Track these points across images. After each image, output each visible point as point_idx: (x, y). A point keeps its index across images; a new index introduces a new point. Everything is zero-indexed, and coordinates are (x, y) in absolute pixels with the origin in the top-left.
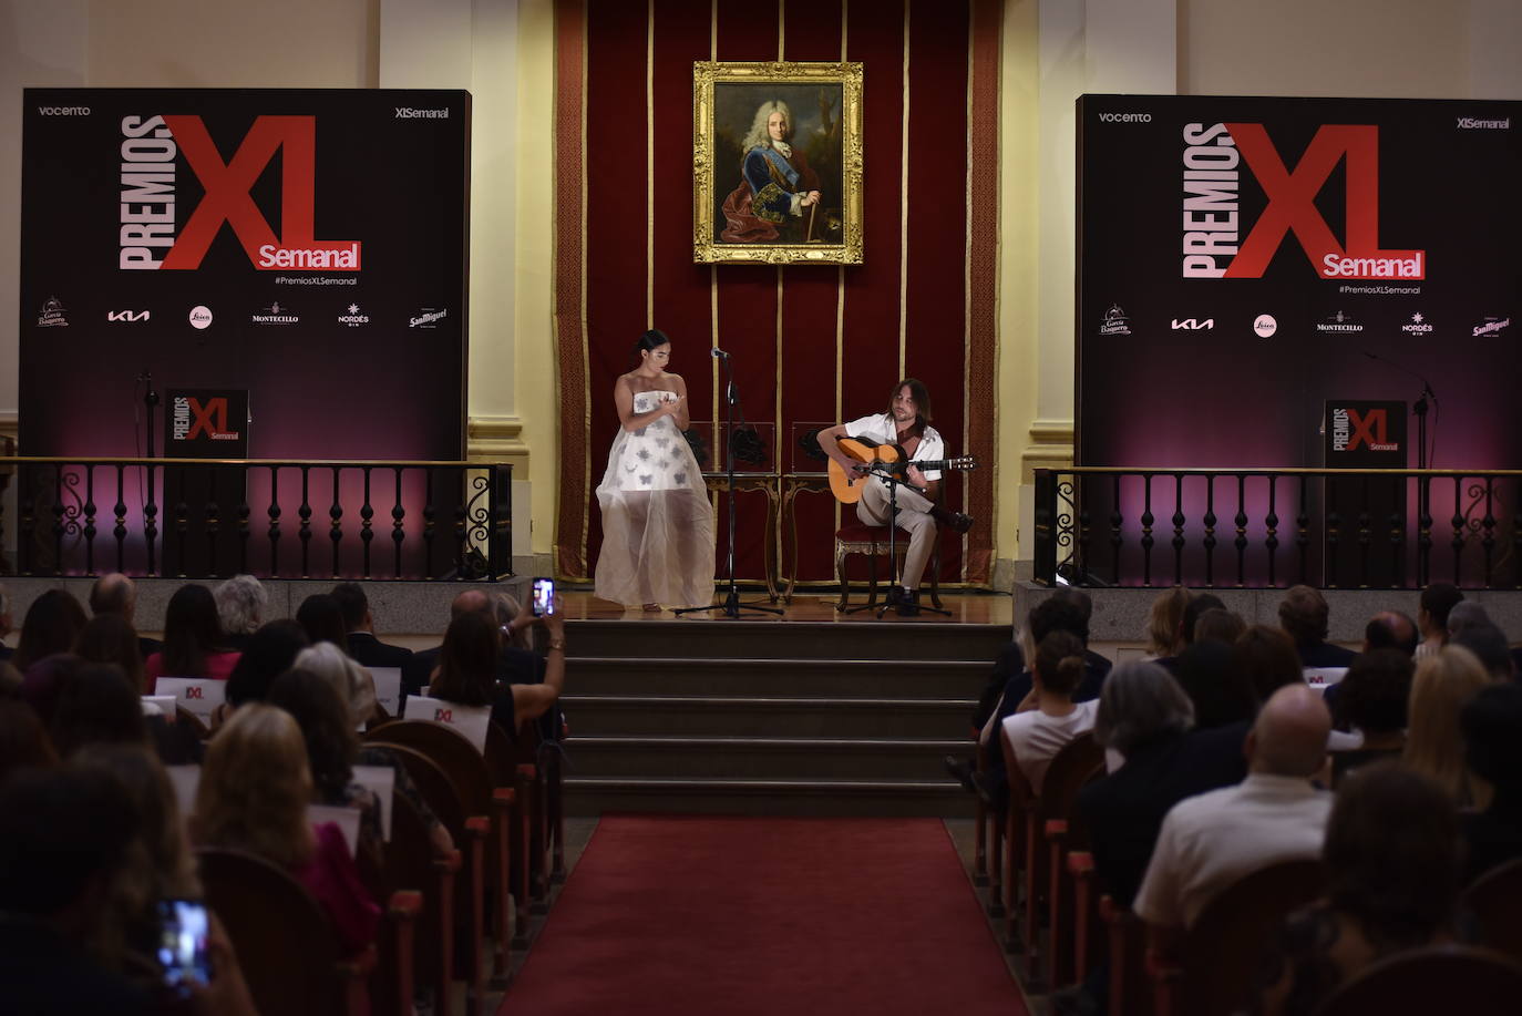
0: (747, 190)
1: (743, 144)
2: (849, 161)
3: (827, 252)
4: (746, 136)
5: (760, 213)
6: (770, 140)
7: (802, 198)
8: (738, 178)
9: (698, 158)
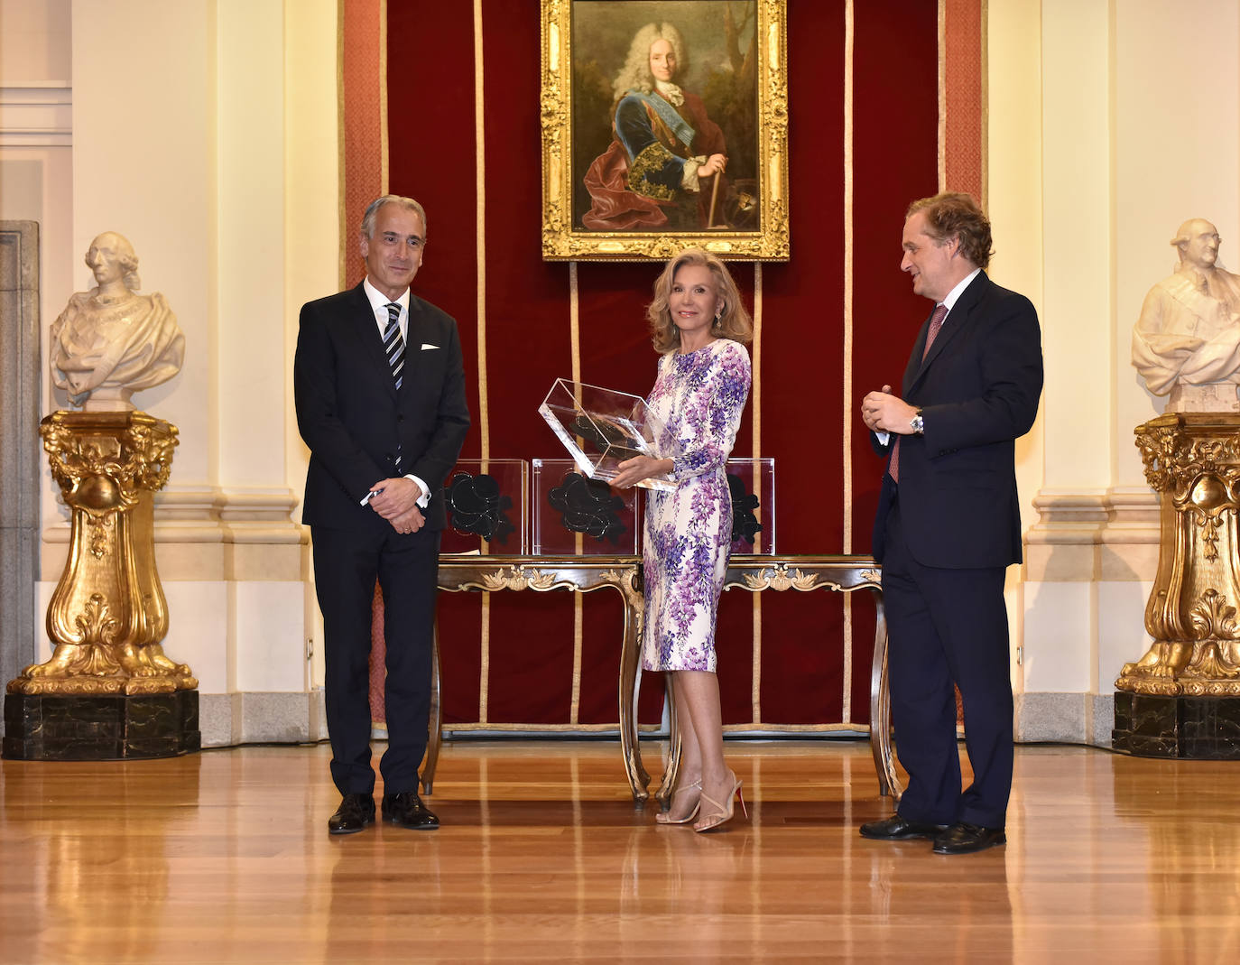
0: (621, 153)
5: (638, 187)
6: (652, 79)
7: (701, 164)
8: (606, 136)
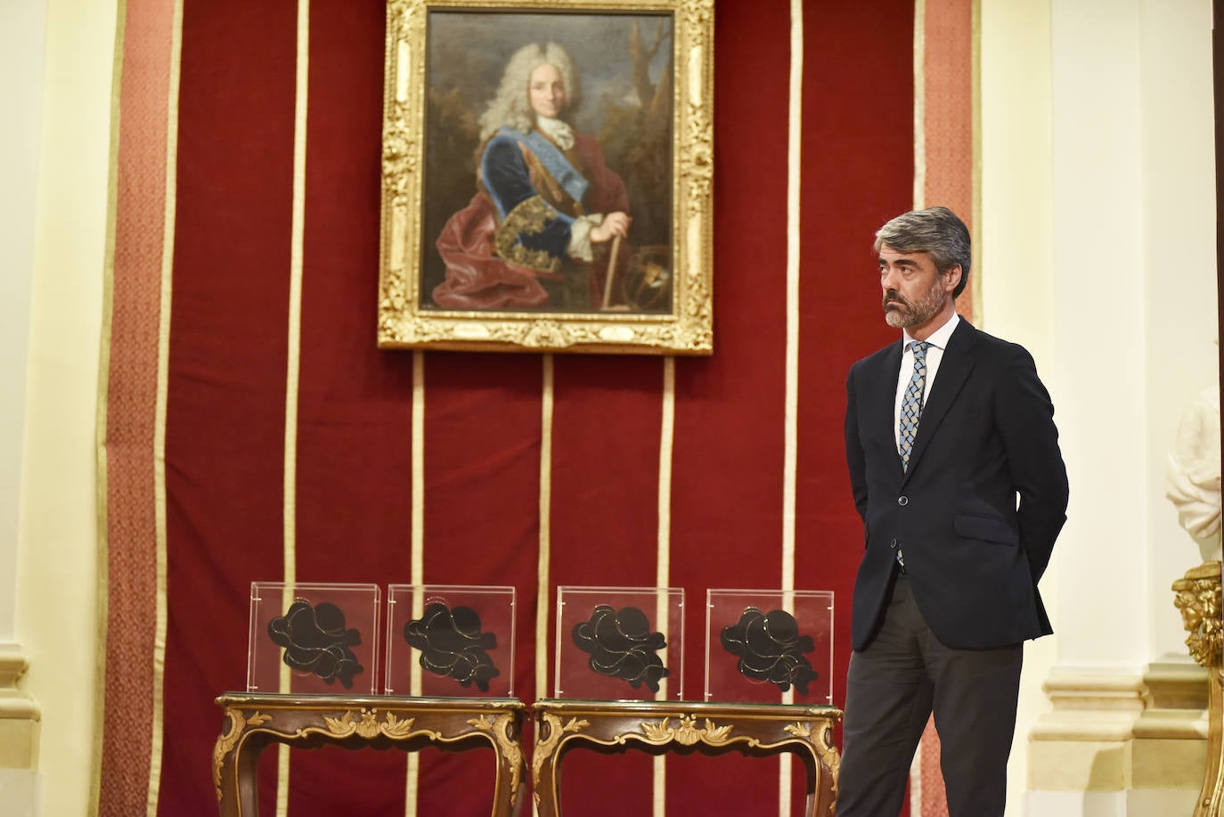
0: (486, 210)
1: (481, 122)
2: (685, 157)
3: (640, 328)
4: (486, 108)
5: (509, 253)
6: (532, 115)
7: (594, 225)
8: (468, 186)
9: (391, 145)
